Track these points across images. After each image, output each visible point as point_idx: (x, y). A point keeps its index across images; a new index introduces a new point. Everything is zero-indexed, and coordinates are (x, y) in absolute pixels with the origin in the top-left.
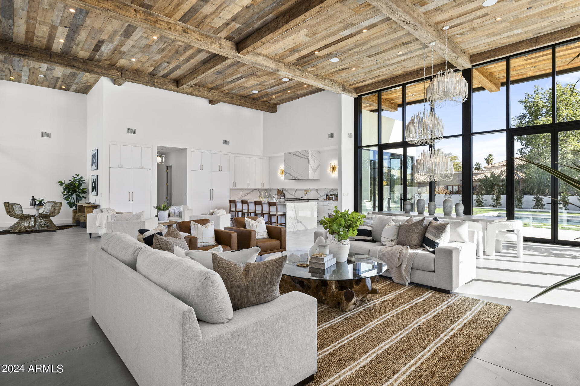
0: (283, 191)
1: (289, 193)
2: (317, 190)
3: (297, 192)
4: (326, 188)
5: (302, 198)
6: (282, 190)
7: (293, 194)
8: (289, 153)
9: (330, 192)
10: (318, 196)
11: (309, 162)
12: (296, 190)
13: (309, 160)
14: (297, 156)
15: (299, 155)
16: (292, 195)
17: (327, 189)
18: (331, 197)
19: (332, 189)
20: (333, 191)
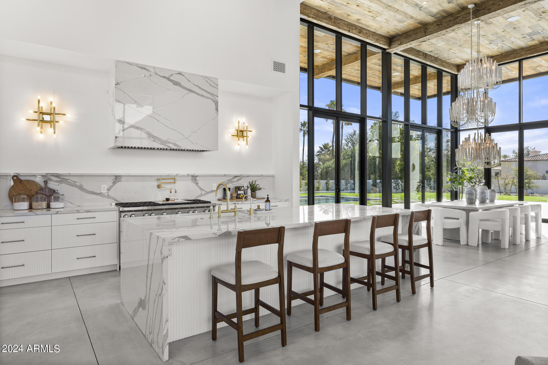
0: (46, 182)
1: (81, 188)
2: (194, 177)
3: (118, 184)
4: (227, 173)
5: (167, 200)
6: (39, 180)
7: (104, 191)
8: (143, 68)
9: (230, 181)
10: (199, 192)
11: (217, 109)
12: (117, 178)
13: (216, 103)
14: (176, 83)
15: (182, 84)
16: (100, 194)
17: (228, 176)
18: (239, 192)
19: (237, 176)
20: (238, 180)
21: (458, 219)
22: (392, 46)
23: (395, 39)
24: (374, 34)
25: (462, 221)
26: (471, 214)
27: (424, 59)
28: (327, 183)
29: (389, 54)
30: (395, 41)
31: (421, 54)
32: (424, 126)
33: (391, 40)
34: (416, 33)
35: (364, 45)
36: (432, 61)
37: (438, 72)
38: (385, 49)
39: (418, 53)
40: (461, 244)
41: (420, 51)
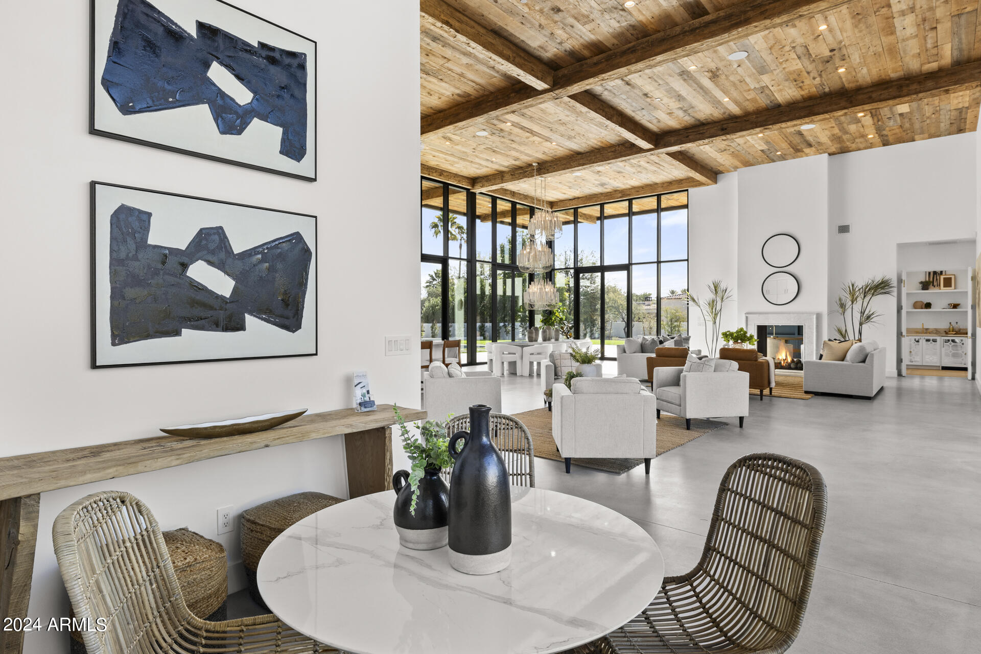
21: (515, 354)
22: (476, 187)
23: (478, 181)
24: (455, 176)
25: (518, 356)
26: (524, 348)
27: (511, 198)
28: (432, 328)
29: (474, 194)
30: (478, 183)
31: (509, 192)
32: (513, 265)
33: (474, 181)
34: (495, 179)
35: (446, 186)
36: (520, 199)
37: (530, 209)
38: (469, 189)
39: (505, 191)
40: (518, 375)
41: (508, 190)
